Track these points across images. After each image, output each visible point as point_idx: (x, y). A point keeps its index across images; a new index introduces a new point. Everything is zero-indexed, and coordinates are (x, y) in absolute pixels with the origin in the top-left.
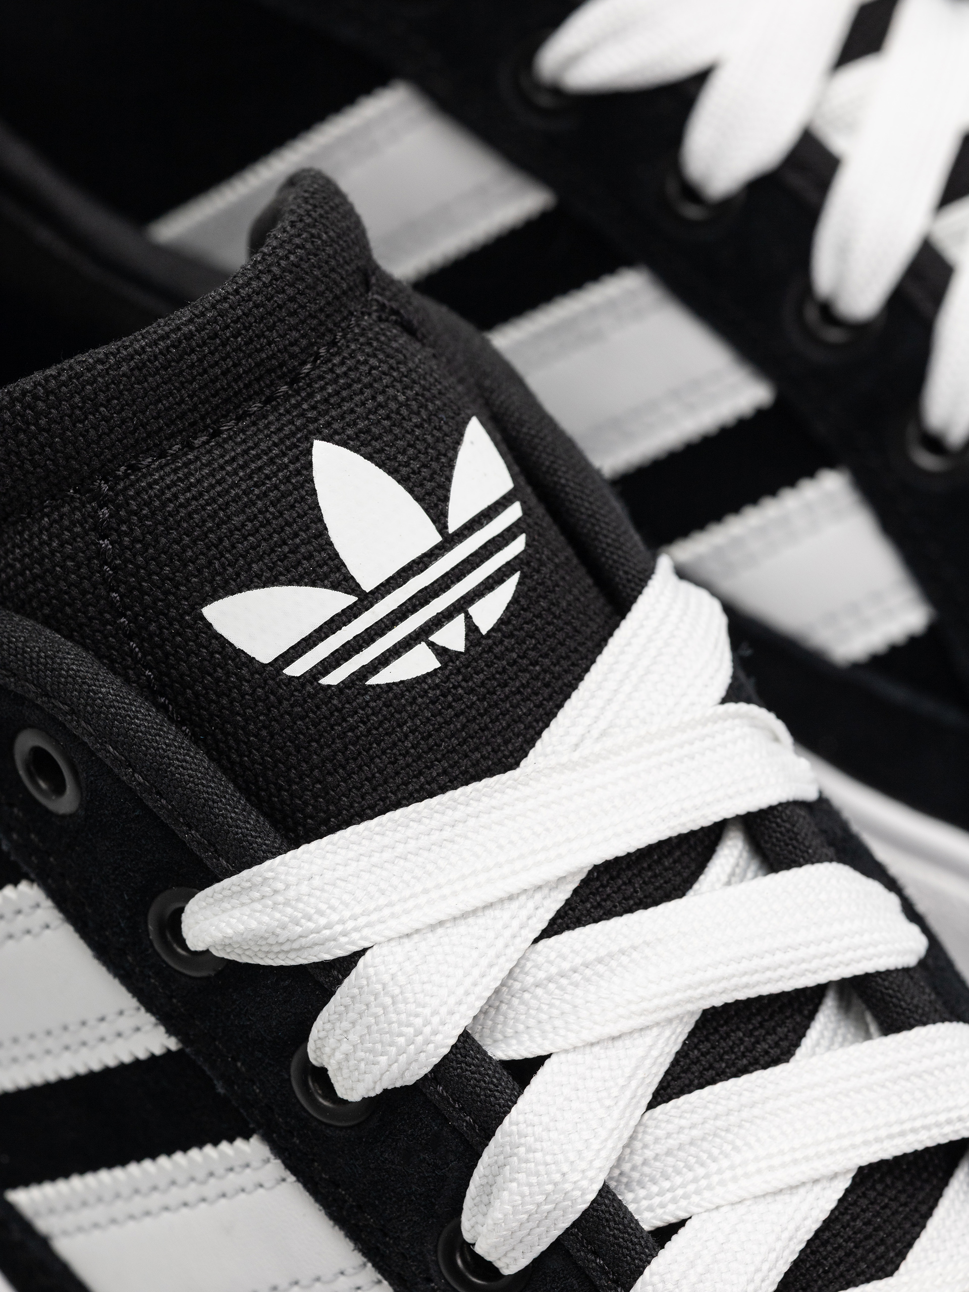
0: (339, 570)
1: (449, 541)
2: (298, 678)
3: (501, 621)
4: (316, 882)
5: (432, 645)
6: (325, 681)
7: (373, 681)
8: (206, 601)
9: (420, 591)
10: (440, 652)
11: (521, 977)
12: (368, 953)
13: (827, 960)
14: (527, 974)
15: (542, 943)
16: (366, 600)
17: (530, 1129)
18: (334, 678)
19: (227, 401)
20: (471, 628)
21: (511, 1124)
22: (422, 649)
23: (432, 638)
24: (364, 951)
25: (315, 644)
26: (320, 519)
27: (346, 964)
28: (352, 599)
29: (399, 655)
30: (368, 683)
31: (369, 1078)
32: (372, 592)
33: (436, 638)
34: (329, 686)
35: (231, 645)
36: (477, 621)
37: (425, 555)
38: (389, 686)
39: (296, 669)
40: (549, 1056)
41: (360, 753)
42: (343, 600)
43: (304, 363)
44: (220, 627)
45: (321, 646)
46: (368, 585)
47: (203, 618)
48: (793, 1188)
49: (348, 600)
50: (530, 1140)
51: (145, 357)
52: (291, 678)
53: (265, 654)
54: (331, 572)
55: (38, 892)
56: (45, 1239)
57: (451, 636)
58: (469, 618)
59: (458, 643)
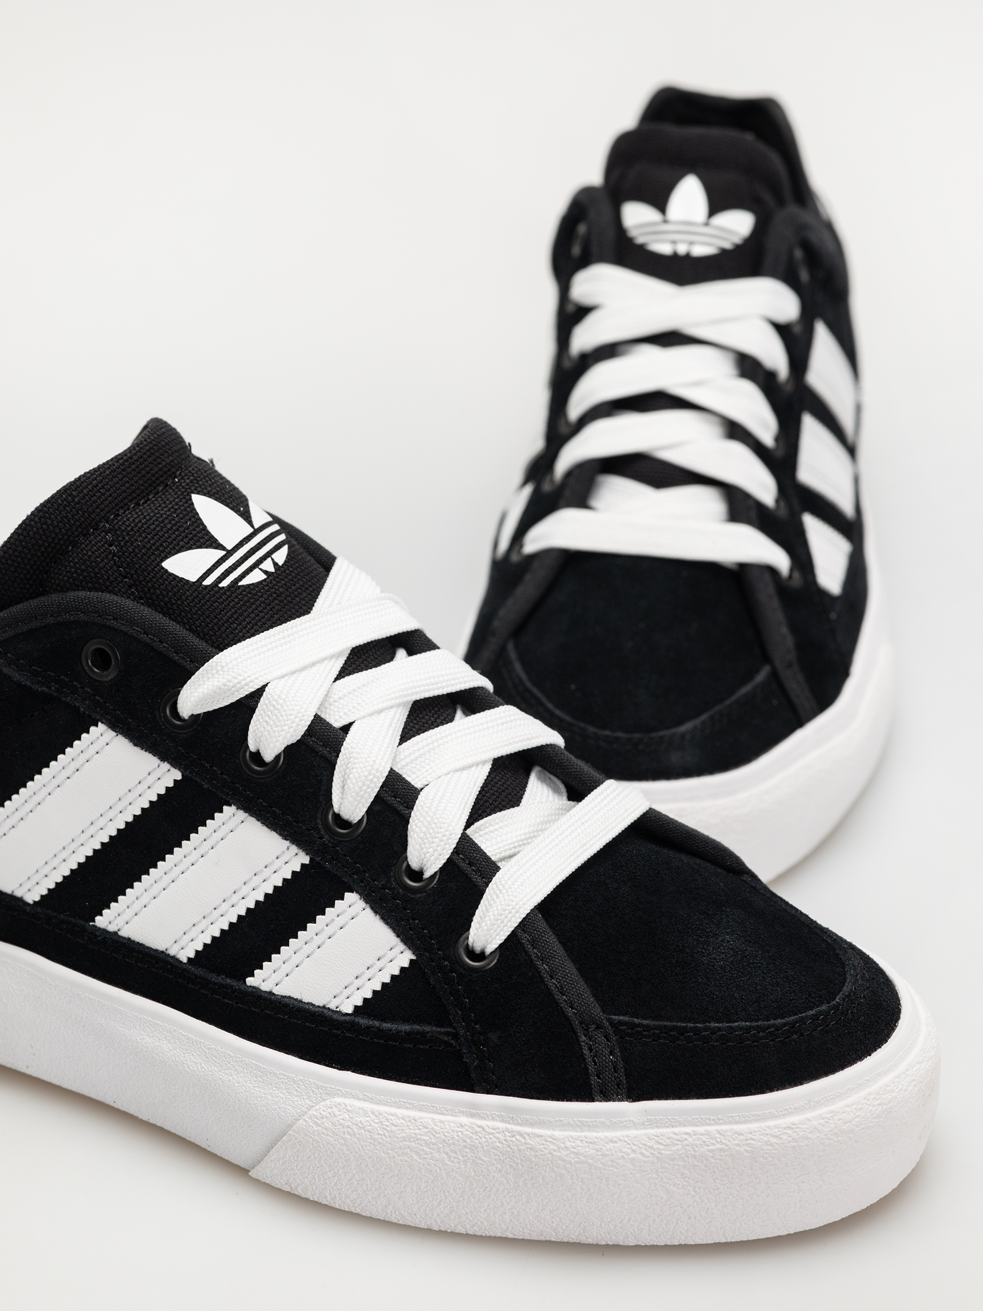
0: (215, 542)
1: (256, 532)
2: (209, 586)
3: (285, 561)
4: (239, 660)
5: (261, 569)
6: (221, 585)
7: (240, 584)
8: (162, 561)
9: (251, 549)
10: (265, 572)
11: (332, 696)
12: (269, 685)
13: (457, 681)
14: (335, 694)
15: (338, 682)
16: (230, 553)
17: (353, 750)
18: (225, 583)
19: (150, 485)
21: (345, 750)
22: (257, 571)
23: (260, 567)
24: (266, 685)
25: (213, 571)
26: (202, 524)
28: (225, 552)
29: (248, 574)
30: (239, 584)
31: (280, 739)
32: (231, 550)
33: (262, 566)
34: (223, 587)
35: (178, 577)
36: (276, 560)
37: (248, 536)
38: (249, 586)
39: (208, 582)
40: (354, 722)
41: (242, 613)
42: (220, 554)
43: (178, 470)
44: (171, 570)
45: (215, 572)
46: (229, 547)
47: (163, 568)
48: (470, 766)
49: (222, 553)
50: (354, 754)
51: (114, 467)
52: (206, 586)
53: (193, 577)
54: (213, 543)
55: (102, 727)
56: (116, 933)
57: (268, 566)
58: (273, 560)
59: (271, 569)
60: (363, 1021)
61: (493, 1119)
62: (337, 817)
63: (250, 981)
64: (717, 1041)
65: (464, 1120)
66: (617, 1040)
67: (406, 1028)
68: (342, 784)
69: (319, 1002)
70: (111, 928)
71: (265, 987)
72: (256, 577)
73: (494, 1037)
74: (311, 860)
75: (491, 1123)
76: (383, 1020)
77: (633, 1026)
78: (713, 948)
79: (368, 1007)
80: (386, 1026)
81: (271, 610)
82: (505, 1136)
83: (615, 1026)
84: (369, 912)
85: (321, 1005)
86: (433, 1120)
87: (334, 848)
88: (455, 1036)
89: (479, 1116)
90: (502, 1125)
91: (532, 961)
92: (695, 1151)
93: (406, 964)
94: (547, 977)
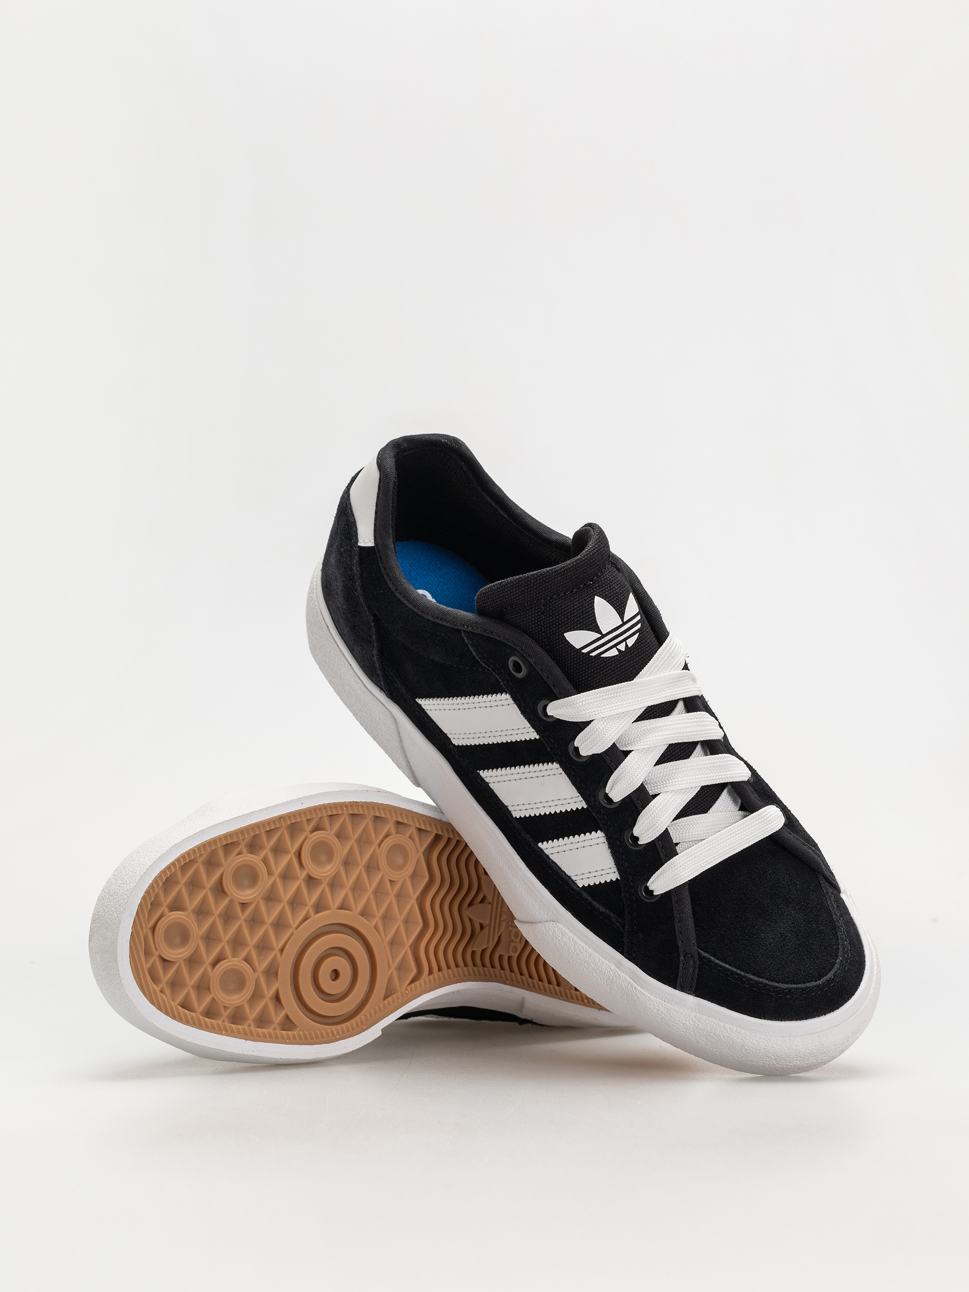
0: (598, 628)
1: (624, 624)
2: (585, 653)
5: (617, 648)
6: (591, 655)
7: (602, 655)
8: (565, 632)
9: (616, 635)
10: (619, 650)
11: (628, 731)
12: (594, 721)
14: (631, 730)
15: (635, 723)
16: (603, 636)
18: (593, 654)
20: (627, 645)
22: (614, 649)
24: (592, 721)
25: (590, 645)
26: (595, 615)
27: (588, 723)
29: (609, 650)
32: (605, 634)
35: (570, 643)
36: (628, 643)
37: (618, 626)
38: (606, 658)
39: (585, 651)
40: (633, 751)
42: (599, 635)
43: (595, 577)
44: (568, 639)
46: (604, 632)
47: (564, 636)
50: (626, 770)
52: (583, 653)
53: (577, 646)
54: (596, 629)
55: (508, 696)
56: (488, 783)
57: (622, 647)
58: (626, 643)
59: (623, 649)
60: (585, 895)
61: (626, 974)
62: (606, 795)
63: (540, 845)
64: (748, 985)
65: (613, 967)
66: (699, 964)
67: (602, 909)
68: (612, 785)
69: (568, 873)
70: (487, 780)
71: (546, 852)
72: (614, 653)
73: (641, 936)
74: (587, 808)
75: (624, 975)
76: (594, 899)
77: (710, 961)
78: (771, 930)
79: (589, 889)
80: (594, 903)
81: (614, 674)
82: (628, 985)
83: (701, 958)
84: (606, 846)
85: (569, 875)
86: (599, 959)
87: (600, 808)
88: (623, 927)
89: (620, 969)
90: (628, 979)
91: (673, 909)
92: (715, 1032)
93: (614, 880)
94: (676, 921)
